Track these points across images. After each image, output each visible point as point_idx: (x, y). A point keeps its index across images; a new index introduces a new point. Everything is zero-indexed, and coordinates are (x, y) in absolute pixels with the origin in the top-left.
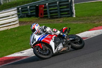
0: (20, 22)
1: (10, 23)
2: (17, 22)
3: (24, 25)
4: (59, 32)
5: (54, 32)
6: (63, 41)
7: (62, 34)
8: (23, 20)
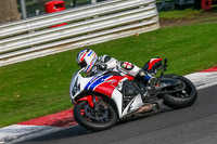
0: (162, 21)
1: (140, 21)
2: (156, 20)
3: (171, 26)
4: (136, 69)
5: (126, 68)
6: (145, 91)
7: (143, 74)
8: (169, 15)
